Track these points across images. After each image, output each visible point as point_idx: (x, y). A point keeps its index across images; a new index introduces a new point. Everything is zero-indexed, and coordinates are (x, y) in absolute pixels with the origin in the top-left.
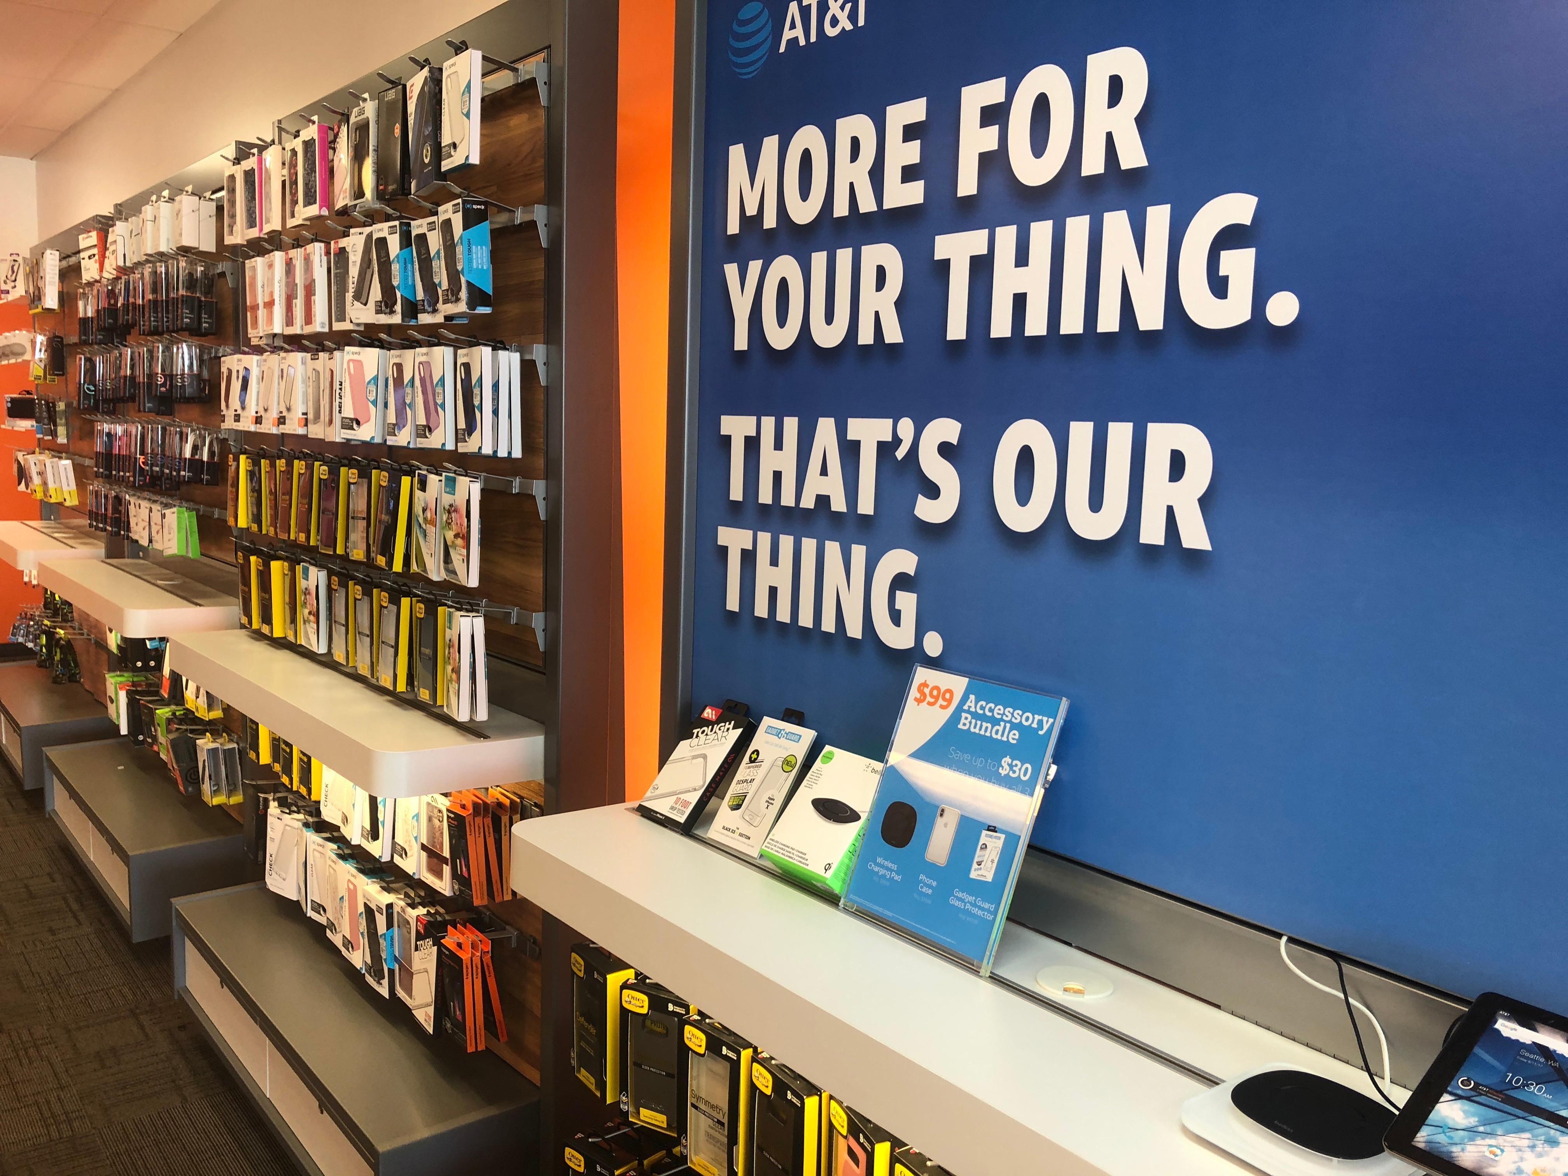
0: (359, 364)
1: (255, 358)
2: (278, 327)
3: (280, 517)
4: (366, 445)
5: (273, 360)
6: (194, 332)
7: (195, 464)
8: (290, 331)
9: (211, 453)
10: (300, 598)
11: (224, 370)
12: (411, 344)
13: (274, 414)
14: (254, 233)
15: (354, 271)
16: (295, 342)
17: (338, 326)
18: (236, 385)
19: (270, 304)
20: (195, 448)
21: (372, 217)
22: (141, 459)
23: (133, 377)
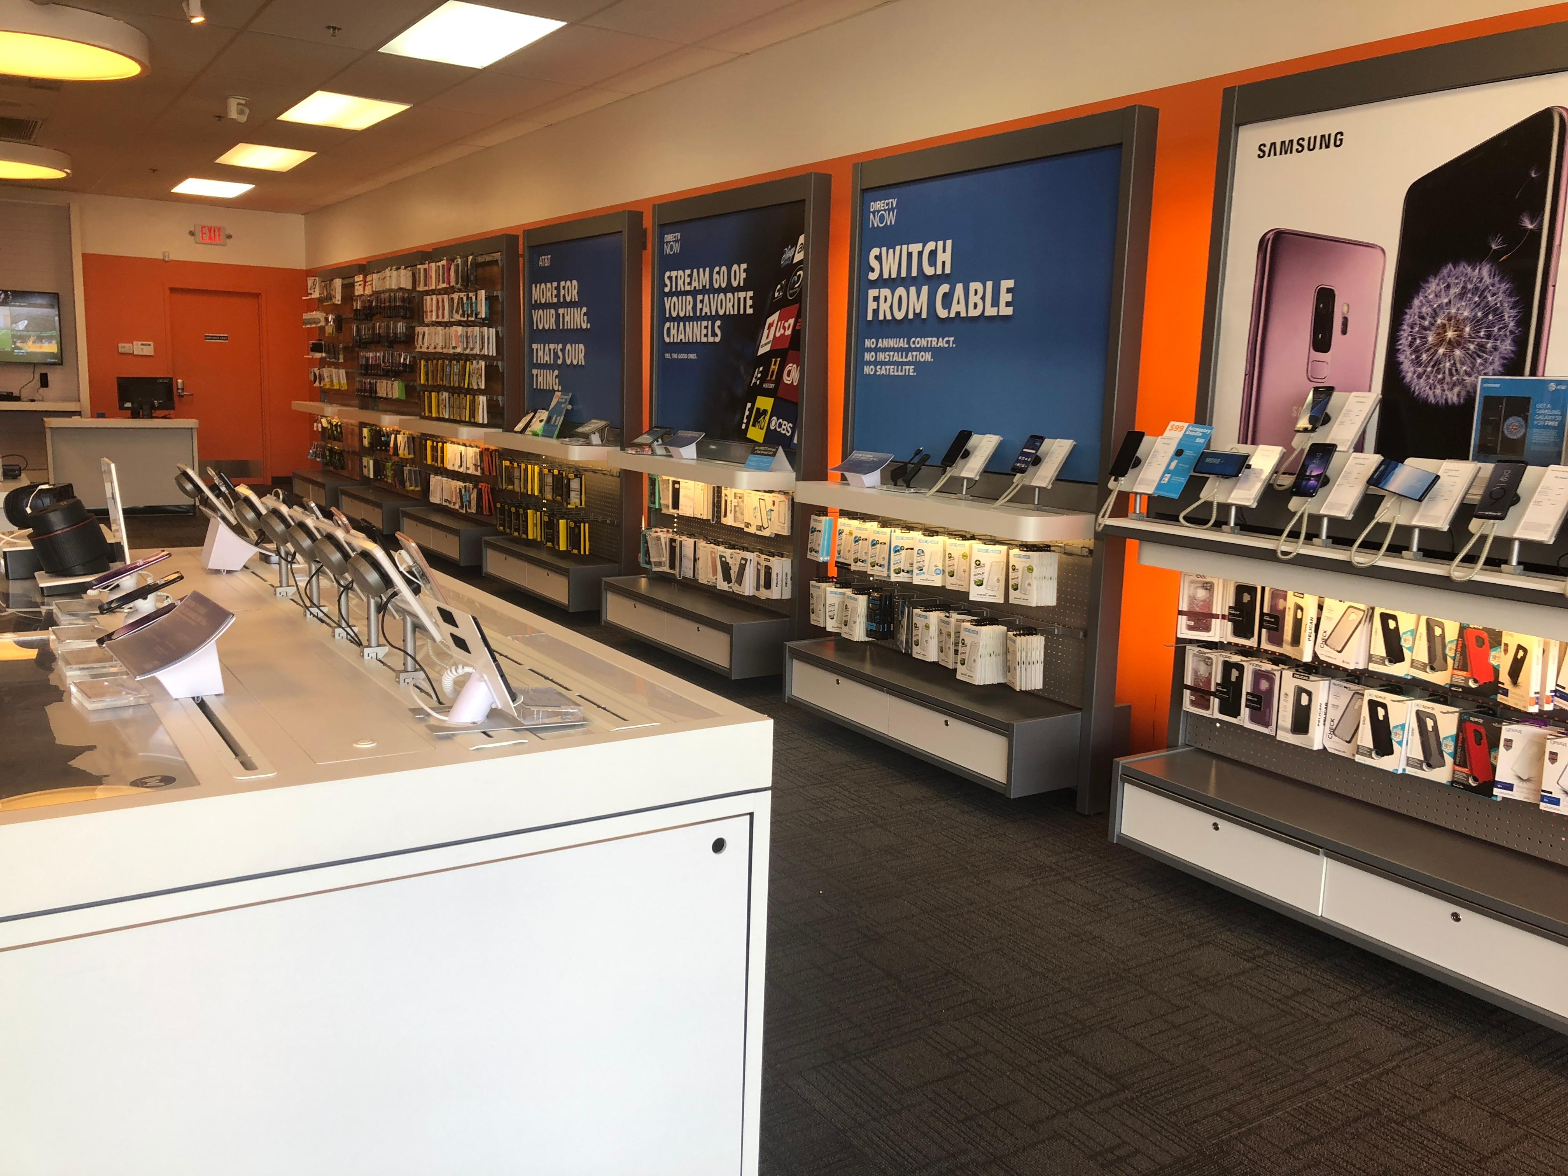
0: (457, 331)
1: (427, 328)
2: (434, 319)
3: (435, 378)
4: (459, 354)
5: (432, 329)
6: (404, 318)
7: (404, 365)
8: (437, 320)
9: (410, 361)
10: (440, 402)
11: (416, 331)
12: (470, 326)
13: (433, 346)
14: (426, 288)
15: (455, 305)
16: (439, 324)
17: (451, 320)
18: (421, 337)
19: (431, 311)
20: (405, 359)
21: (460, 291)
22: (383, 365)
23: (379, 333)
